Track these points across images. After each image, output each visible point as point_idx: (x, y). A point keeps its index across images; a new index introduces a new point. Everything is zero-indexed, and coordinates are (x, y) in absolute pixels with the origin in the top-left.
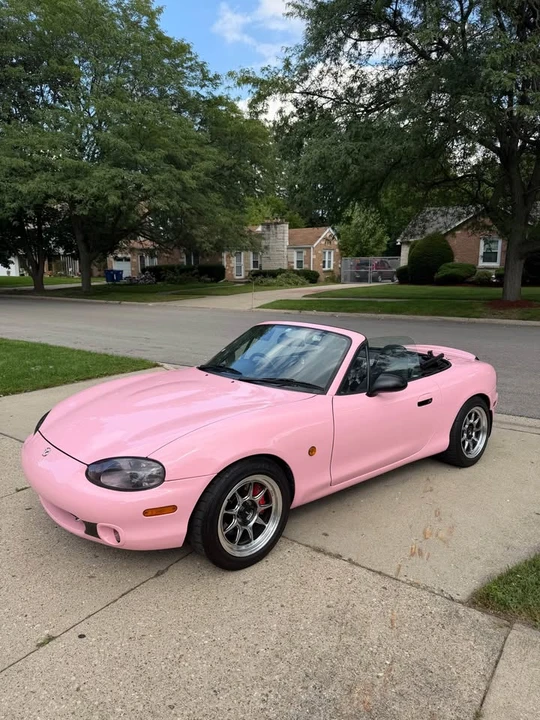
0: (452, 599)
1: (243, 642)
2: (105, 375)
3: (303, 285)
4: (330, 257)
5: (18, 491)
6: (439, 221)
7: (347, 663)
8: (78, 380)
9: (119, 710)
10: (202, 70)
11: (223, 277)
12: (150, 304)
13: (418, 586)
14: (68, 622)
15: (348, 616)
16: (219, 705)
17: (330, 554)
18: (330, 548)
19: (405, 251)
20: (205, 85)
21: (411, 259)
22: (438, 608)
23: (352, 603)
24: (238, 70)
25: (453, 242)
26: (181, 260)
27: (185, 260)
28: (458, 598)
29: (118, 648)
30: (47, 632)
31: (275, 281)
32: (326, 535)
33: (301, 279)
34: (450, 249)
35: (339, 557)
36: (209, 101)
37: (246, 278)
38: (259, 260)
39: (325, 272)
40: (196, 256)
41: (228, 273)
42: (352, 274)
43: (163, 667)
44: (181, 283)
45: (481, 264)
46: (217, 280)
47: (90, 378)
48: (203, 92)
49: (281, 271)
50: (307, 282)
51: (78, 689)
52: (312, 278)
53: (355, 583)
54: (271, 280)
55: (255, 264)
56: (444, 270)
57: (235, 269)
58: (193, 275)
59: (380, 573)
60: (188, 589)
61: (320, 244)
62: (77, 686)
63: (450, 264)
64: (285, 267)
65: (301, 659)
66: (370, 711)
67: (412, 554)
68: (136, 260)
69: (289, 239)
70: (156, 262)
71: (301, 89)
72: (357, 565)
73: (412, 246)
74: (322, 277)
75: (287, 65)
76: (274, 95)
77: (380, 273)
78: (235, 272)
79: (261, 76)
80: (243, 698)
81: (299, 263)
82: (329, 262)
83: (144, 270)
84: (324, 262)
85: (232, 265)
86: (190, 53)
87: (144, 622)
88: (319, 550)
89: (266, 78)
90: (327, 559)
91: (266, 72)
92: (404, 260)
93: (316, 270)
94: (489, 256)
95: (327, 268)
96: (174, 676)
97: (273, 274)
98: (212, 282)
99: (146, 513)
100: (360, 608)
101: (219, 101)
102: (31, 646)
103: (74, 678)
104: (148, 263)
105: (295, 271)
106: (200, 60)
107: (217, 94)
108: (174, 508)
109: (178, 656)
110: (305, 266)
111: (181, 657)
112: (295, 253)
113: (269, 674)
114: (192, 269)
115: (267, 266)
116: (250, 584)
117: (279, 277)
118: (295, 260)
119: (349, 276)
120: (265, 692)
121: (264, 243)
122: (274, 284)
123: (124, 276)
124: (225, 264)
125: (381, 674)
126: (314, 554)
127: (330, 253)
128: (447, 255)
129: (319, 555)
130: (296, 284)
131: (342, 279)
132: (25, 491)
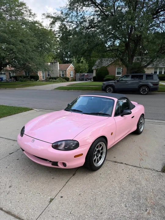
0: (157, 171)
1: (110, 191)
2: (16, 113)
3: (65, 82)
4: (72, 73)
5: (10, 154)
6: (106, 62)
7: (141, 193)
8: (8, 115)
9: (87, 217)
10: (30, 12)
11: (38, 79)
12: (17, 89)
13: (147, 169)
14: (54, 193)
15: (134, 179)
16: (114, 210)
17: (119, 163)
18: (118, 161)
19: (95, 72)
20: (31, 17)
21: (97, 74)
22: (156, 174)
23: (133, 176)
24: (46, 13)
25: (109, 69)
26: (24, 74)
27: (25, 74)
28: (159, 170)
29: (75, 199)
30: (49, 197)
31: (56, 80)
32: (115, 157)
33: (64, 80)
34: (108, 71)
35: (122, 163)
36: (32, 22)
37: (46, 79)
38: (50, 74)
39: (71, 78)
40: (29, 73)
41: (40, 78)
42: (79, 78)
43: (92, 202)
44: (24, 81)
45: (117, 75)
46: (36, 80)
47: (11, 115)
48: (30, 19)
49: (58, 78)
50: (66, 81)
51: (71, 213)
52: (67, 80)
53: (130, 170)
54: (54, 80)
55: (49, 75)
56: (107, 77)
57: (42, 77)
58: (28, 79)
59: (135, 166)
60: (85, 178)
61: (69, 69)
62: (69, 212)
63: (108, 75)
64: (59, 76)
65: (129, 193)
66: (155, 204)
67: (141, 160)
68: (7, 74)
69: (59, 67)
70: (15, 75)
71: (66, 21)
72: (128, 165)
73: (97, 70)
74: (70, 79)
75: (62, 13)
76: (57, 22)
77: (87, 78)
78: (42, 78)
79: (53, 16)
80: (120, 207)
81: (63, 75)
82: (72, 75)
83: (11, 77)
84: (71, 75)
85: (41, 75)
86: (26, 6)
87: (78, 190)
88: (115, 162)
89: (55, 16)
90: (119, 164)
91: (55, 14)
92: (94, 74)
93: (68, 77)
94: (118, 73)
95: (71, 77)
96: (97, 204)
97: (55, 78)
98: (35, 81)
99: (75, 157)
100: (136, 177)
101: (36, 22)
102: (47, 203)
103: (67, 210)
104: (12, 75)
105: (62, 78)
106: (29, 9)
107: (35, 20)
108: (82, 154)
109: (94, 198)
110: (65, 76)
111: (95, 198)
112: (61, 72)
113: (123, 199)
114: (28, 77)
115: (52, 76)
116: (102, 174)
117: (57, 79)
118: (62, 74)
119: (78, 78)
120: (125, 204)
121: (51, 69)
122: (56, 82)
123: (4, 79)
124: (39, 75)
125: (152, 194)
126: (114, 163)
127: (72, 72)
128: (107, 73)
129: (116, 163)
130: (63, 82)
131: (76, 80)
132: (13, 154)
